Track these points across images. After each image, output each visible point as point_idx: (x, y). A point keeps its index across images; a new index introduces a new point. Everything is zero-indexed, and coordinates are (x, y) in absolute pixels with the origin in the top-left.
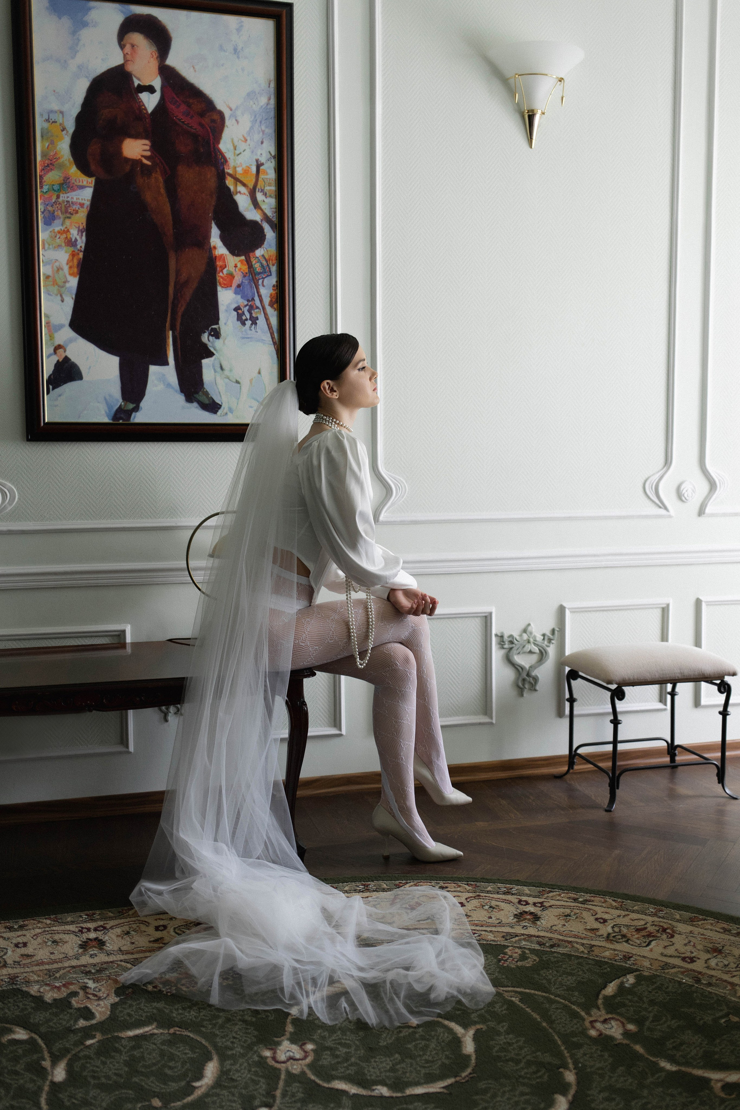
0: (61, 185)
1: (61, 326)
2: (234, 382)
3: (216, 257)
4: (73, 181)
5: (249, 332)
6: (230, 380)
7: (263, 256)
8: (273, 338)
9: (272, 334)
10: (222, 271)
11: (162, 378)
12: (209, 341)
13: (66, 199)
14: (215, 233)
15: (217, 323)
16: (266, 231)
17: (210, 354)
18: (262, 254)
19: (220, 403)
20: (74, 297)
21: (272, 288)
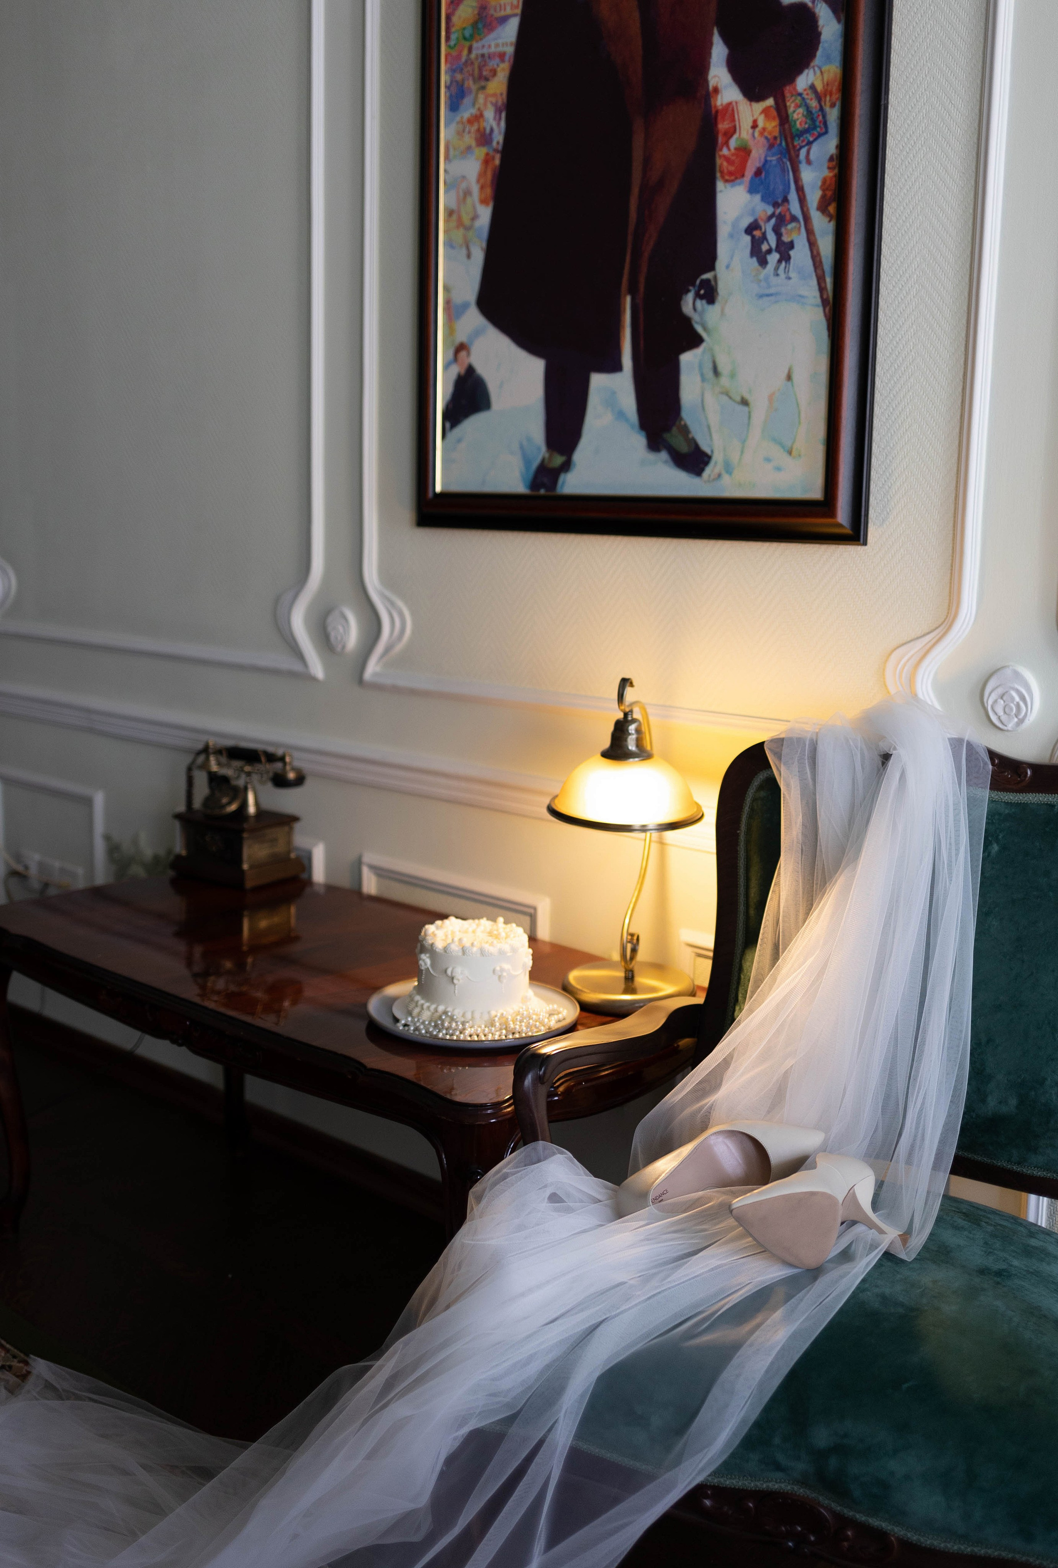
0: (475, 25)
1: (465, 306)
2: (738, 403)
3: (717, 112)
4: (492, 12)
5: (774, 280)
6: (730, 398)
7: (812, 87)
8: (822, 289)
9: (820, 279)
10: (726, 143)
11: (611, 401)
12: (695, 309)
13: (480, 52)
14: (719, 51)
15: (711, 267)
16: (821, 23)
17: (695, 341)
18: (810, 83)
19: (708, 451)
20: (484, 245)
21: (826, 165)
